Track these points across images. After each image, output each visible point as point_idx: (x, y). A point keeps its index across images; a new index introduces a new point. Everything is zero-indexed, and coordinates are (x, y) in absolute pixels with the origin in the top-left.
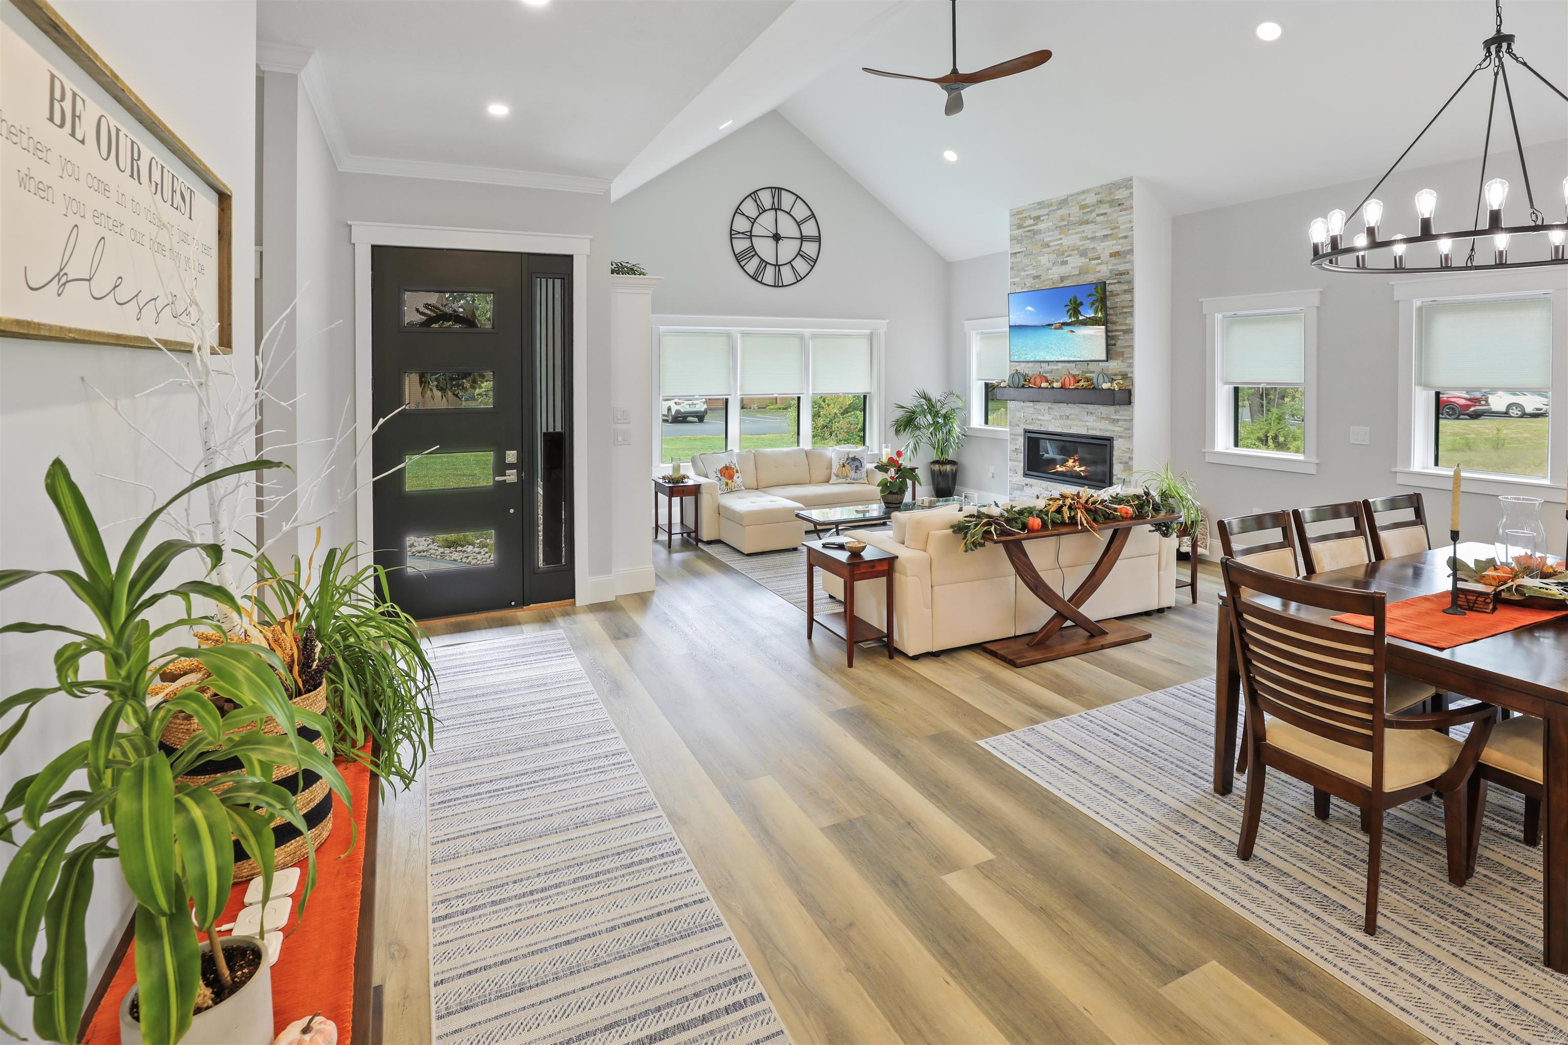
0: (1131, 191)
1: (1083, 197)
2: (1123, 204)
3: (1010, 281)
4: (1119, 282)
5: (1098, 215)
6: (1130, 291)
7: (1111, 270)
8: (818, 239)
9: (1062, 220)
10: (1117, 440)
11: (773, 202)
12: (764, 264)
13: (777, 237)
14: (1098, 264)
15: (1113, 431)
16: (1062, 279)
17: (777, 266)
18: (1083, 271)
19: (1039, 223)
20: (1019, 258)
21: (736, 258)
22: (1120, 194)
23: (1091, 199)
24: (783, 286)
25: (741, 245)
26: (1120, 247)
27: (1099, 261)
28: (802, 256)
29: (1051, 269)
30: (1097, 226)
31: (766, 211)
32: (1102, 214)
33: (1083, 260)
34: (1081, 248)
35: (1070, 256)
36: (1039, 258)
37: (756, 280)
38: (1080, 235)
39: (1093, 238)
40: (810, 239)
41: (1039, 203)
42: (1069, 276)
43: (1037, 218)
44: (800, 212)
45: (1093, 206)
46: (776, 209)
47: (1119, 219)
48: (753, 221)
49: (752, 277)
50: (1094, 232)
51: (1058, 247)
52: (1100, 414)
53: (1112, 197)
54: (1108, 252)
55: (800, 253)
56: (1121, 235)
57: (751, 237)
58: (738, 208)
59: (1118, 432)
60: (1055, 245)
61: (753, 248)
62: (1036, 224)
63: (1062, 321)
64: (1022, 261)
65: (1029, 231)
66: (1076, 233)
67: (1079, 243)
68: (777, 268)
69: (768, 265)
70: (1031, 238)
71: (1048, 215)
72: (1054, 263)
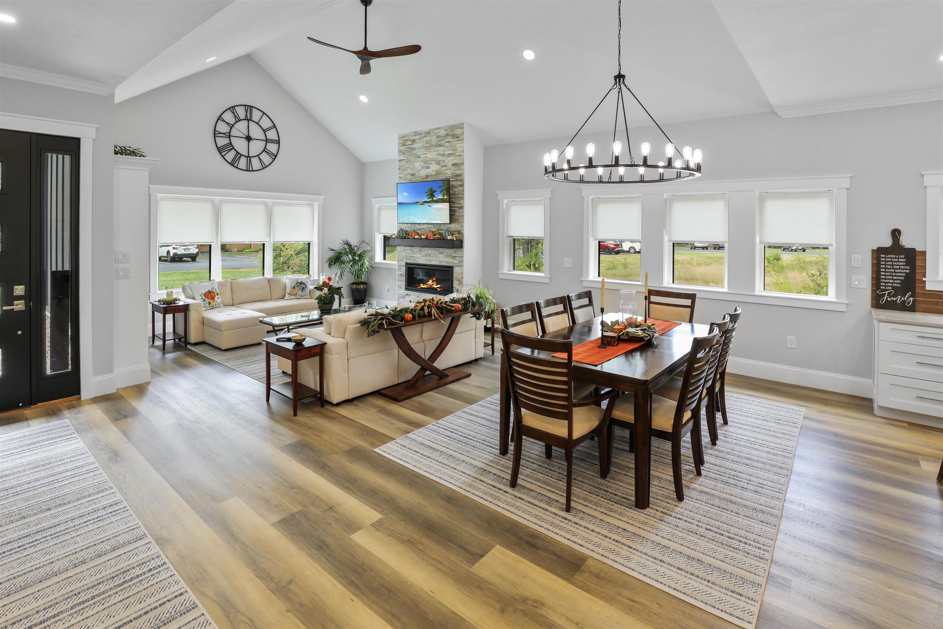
0: (463, 130)
1: (438, 131)
2: (459, 137)
3: (398, 176)
4: (457, 180)
5: (446, 142)
6: (462, 185)
7: (453, 173)
8: (278, 142)
9: (427, 143)
11: (247, 115)
12: (239, 155)
13: (249, 138)
14: (446, 170)
16: (427, 177)
17: (249, 157)
18: (438, 173)
19: (415, 144)
20: (403, 163)
21: (219, 150)
22: (458, 132)
23: (442, 133)
24: (253, 171)
25: (222, 142)
26: (457, 161)
27: (446, 168)
28: (266, 152)
29: (421, 170)
30: (445, 148)
31: (241, 120)
32: (448, 142)
33: (438, 166)
34: (437, 160)
35: (431, 164)
36: (415, 164)
37: (233, 166)
38: (436, 152)
39: (443, 155)
40: (272, 141)
41: (414, 132)
42: (430, 175)
43: (414, 141)
44: (266, 123)
45: (444, 137)
46: (249, 119)
47: (457, 145)
48: (231, 126)
49: (230, 164)
50: (444, 152)
51: (425, 158)
53: (453, 133)
54: (451, 163)
55: (265, 150)
56: (458, 154)
57: (229, 137)
58: (220, 116)
60: (423, 157)
61: (231, 144)
62: (413, 144)
63: (424, 201)
64: (404, 165)
65: (409, 148)
66: (434, 151)
67: (436, 157)
68: (249, 159)
69: (242, 156)
70: (410, 152)
71: (419, 139)
72: (422, 168)
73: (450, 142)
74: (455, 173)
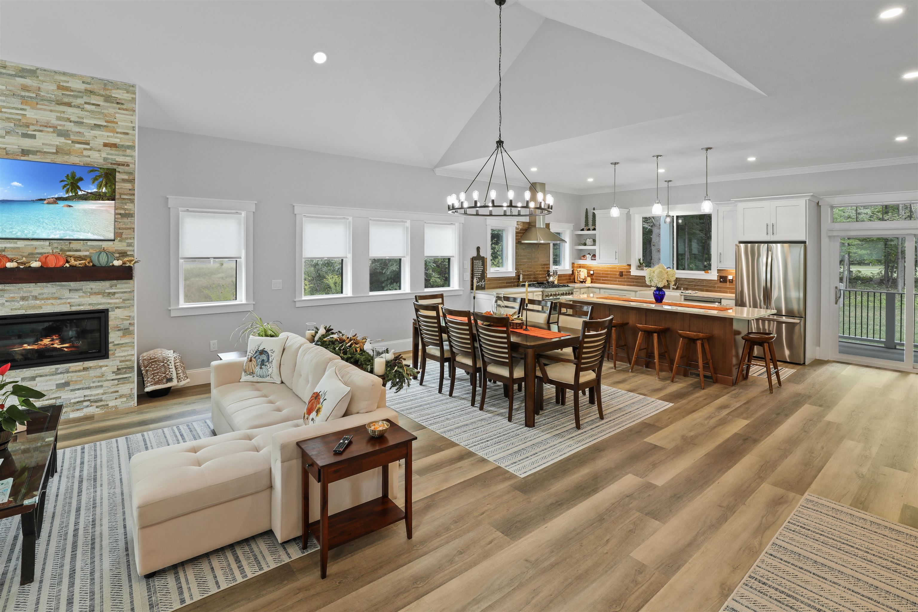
1: (63, 78)
2: (122, 104)
5: (86, 103)
10: (114, 311)
15: (109, 303)
30: (86, 113)
33: (62, 140)
38: (59, 115)
47: (117, 115)
51: (20, 117)
52: (89, 290)
53: (108, 92)
59: (115, 303)
73: (99, 105)
74: (112, 159)
